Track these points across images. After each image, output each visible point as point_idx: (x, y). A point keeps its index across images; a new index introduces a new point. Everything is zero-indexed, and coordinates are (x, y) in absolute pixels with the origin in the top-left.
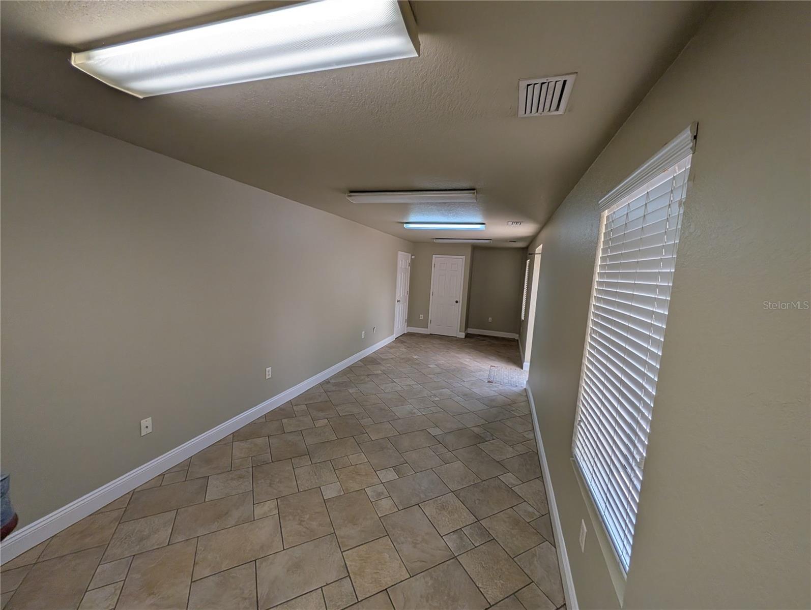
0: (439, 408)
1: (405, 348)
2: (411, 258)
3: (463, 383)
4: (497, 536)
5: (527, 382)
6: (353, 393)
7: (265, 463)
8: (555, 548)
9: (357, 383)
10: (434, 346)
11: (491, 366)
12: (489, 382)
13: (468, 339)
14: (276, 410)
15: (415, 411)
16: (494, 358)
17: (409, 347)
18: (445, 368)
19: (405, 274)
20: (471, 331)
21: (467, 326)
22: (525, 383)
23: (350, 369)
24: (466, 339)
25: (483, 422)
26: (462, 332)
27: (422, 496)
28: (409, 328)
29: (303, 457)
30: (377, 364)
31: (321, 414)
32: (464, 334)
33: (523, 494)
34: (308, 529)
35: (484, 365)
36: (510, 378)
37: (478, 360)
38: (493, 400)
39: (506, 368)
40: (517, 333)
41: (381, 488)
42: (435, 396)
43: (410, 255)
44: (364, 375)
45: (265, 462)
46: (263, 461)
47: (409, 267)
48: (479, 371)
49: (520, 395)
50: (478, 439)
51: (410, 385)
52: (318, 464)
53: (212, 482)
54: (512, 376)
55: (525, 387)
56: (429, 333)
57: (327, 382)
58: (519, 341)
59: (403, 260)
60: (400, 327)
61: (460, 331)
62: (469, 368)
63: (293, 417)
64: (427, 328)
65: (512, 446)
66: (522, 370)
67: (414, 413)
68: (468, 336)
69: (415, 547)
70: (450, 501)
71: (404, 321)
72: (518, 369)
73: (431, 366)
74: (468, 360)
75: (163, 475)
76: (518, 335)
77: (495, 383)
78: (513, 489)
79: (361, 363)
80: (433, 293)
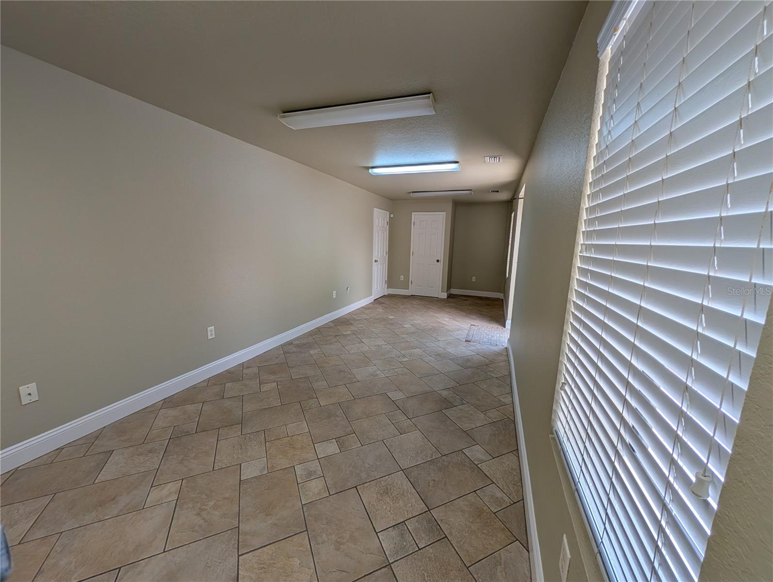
0: (406, 369)
1: (382, 309)
2: (390, 217)
3: (437, 343)
4: (451, 533)
5: (509, 340)
6: (313, 354)
7: (187, 434)
8: (528, 551)
9: (322, 345)
10: (413, 307)
11: (471, 325)
12: (466, 341)
13: (451, 299)
14: (224, 373)
15: (379, 372)
16: (474, 317)
17: (386, 308)
18: (421, 328)
19: (384, 233)
20: (454, 291)
21: (449, 286)
22: (506, 341)
23: (318, 330)
24: (449, 299)
25: (453, 384)
26: (444, 292)
27: (364, 475)
28: (389, 289)
29: (233, 426)
30: (349, 325)
31: (272, 377)
32: (446, 294)
33: (492, 473)
34: (206, 521)
35: (464, 323)
36: (490, 336)
37: (458, 319)
38: (468, 360)
39: (487, 327)
40: (501, 293)
41: (315, 466)
42: (404, 356)
43: (388, 213)
44: (332, 336)
45: (188, 432)
46: (186, 431)
47: (388, 226)
48: (457, 331)
49: (499, 354)
50: (446, 403)
51: (379, 345)
52: (248, 435)
53: (114, 458)
54: (492, 334)
55: (506, 346)
56: (410, 294)
57: (290, 343)
58: (504, 300)
59: (380, 218)
60: (379, 289)
61: (442, 292)
62: (446, 327)
63: (239, 380)
64: (408, 289)
65: (484, 412)
66: (504, 328)
67: (377, 375)
68: (450, 296)
69: (338, 549)
70: (397, 484)
71: (384, 282)
72: (500, 327)
73: (406, 326)
74: (446, 319)
75: (61, 449)
76: (503, 294)
77: (473, 342)
78: (479, 466)
79: (332, 324)
80: (413, 252)
